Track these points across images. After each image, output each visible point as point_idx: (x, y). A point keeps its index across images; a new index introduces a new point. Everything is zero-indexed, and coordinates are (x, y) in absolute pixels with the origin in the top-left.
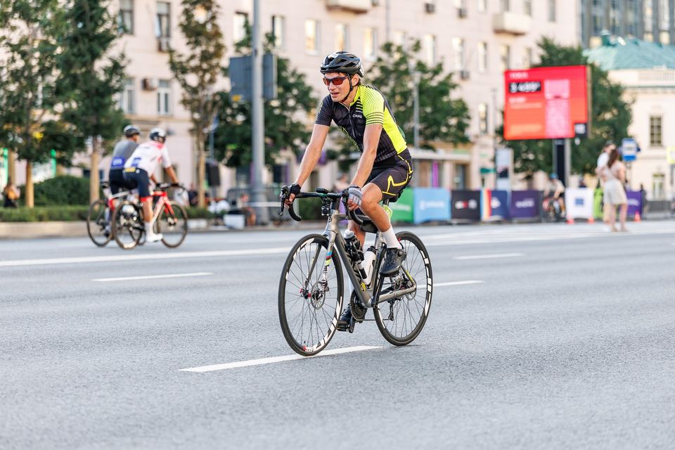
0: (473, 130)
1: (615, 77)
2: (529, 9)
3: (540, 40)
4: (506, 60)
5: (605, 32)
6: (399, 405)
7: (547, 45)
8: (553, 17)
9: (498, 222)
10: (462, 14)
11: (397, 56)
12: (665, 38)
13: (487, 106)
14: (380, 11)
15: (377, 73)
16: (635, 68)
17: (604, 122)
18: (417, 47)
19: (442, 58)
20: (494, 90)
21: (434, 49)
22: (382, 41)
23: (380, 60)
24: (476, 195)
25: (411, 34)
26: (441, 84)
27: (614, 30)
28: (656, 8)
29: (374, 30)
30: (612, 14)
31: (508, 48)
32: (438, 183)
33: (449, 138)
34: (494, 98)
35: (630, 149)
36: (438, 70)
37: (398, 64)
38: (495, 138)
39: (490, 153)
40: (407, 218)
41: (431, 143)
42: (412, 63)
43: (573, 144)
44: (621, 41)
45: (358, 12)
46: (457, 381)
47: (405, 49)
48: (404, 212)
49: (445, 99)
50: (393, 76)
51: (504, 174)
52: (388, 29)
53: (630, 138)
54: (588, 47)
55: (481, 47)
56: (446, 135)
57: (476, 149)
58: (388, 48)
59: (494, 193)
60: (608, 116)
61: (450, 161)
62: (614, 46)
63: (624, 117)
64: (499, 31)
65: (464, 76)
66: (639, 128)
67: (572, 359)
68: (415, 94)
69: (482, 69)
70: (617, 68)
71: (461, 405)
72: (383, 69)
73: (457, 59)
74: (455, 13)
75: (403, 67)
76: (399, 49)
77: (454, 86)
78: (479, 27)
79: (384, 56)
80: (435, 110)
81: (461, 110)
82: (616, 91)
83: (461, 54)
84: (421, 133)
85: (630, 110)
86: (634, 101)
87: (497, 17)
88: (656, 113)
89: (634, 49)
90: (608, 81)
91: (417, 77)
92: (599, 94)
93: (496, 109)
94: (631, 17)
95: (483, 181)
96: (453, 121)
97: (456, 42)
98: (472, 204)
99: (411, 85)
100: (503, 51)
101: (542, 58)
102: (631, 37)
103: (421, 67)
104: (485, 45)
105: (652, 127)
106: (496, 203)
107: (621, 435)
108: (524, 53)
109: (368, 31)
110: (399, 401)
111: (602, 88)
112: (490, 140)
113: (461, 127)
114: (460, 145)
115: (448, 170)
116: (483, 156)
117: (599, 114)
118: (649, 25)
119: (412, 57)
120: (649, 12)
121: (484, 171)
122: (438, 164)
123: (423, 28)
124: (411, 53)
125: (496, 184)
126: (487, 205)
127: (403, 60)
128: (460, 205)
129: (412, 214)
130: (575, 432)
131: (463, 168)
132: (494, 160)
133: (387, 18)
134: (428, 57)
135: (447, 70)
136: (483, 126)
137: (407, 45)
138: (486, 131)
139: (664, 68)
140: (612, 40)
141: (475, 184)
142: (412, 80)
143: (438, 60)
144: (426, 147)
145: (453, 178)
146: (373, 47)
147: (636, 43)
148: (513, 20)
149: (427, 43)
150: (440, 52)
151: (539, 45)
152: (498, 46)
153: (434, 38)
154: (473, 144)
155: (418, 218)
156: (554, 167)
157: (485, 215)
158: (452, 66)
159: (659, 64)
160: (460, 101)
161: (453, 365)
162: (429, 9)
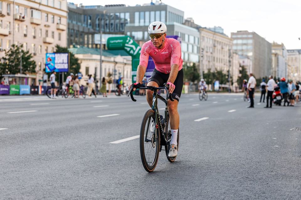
0: (37, 69)
1: (77, 56)
2: (53, 37)
3: (56, 46)
4: (47, 50)
5: (74, 44)
6: (11, 145)
7: (58, 47)
8: (60, 39)
9: (44, 95)
10: (34, 37)
11: (16, 48)
12: (90, 46)
13: (41, 63)
14: (12, 36)
15: (10, 53)
16: (82, 54)
17: (73, 68)
18: (22, 46)
19: (29, 49)
20: (43, 59)
21: (27, 47)
22: (12, 44)
23: (11, 49)
24: (37, 87)
25: (20, 42)
26: (28, 56)
27: (77, 43)
28: (88, 38)
29: (10, 41)
30: (76, 39)
31: (47, 47)
32: (27, 84)
33: (30, 71)
34: (43, 61)
35: (80, 76)
36: (28, 52)
37: (16, 50)
38: (43, 72)
39: (42, 76)
40: (17, 93)
41: (25, 72)
42: (20, 50)
43: (64, 74)
44: (78, 46)
45: (5, 36)
46: (28, 138)
47: (18, 46)
48: (17, 92)
49: (29, 60)
50: (15, 54)
51: (45, 81)
52: (13, 41)
53: (80, 73)
54: (69, 48)
55: (40, 47)
56: (30, 70)
57: (38, 75)
58: (13, 46)
59: (43, 87)
60: (74, 66)
61: (31, 78)
62: (77, 47)
63: (79, 67)
64: (45, 42)
65: (35, 54)
66: (83, 70)
67: (61, 132)
68: (21, 59)
69: (40, 52)
70: (77, 54)
71: (29, 145)
72: (12, 52)
73: (33, 49)
74: (33, 37)
75: (17, 51)
76: (17, 46)
77: (32, 57)
78: (39, 41)
79: (12, 48)
80: (26, 63)
81: (34, 63)
82: (77, 60)
83: (34, 48)
84: (22, 70)
85: (80, 65)
86: (81, 63)
87: (45, 39)
88: (87, 66)
89: (81, 49)
90: (74, 57)
91: (22, 54)
92: (72, 60)
93: (43, 64)
94: (81, 40)
95: (40, 84)
96: (31, 66)
97: (33, 45)
98: (36, 90)
99: (20, 56)
100: (46, 48)
101: (57, 50)
102: (81, 46)
103: (22, 51)
104: (41, 46)
105: (86, 70)
106: (43, 90)
107: (73, 153)
108: (52, 49)
109: (8, 41)
110: (11, 144)
111: (73, 59)
112: (41, 72)
113: (34, 68)
114: (33, 74)
115: (30, 80)
116: (39, 76)
117: (72, 66)
118: (86, 42)
119: (20, 49)
120: (86, 39)
121: (40, 81)
122: (27, 78)
123: (24, 41)
124: (20, 48)
125: (43, 84)
126: (40, 90)
127: (18, 49)
128: (33, 90)
129: (19, 92)
130: (60, 152)
131: (34, 80)
132: (43, 78)
133: (13, 37)
134: (25, 49)
135: (30, 53)
136: (40, 68)
137: (19, 45)
138: (40, 70)
139: (90, 54)
140: (76, 46)
141: (37, 84)
142: (20, 55)
143: (28, 50)
144: (23, 73)
145: (31, 82)
146: (9, 45)
147: (82, 47)
148: (49, 40)
149: (25, 45)
150: (28, 48)
151: (56, 47)
152: (44, 47)
153: (27, 44)
154: (37, 73)
155: (21, 93)
156: (59, 80)
157: (40, 93)
158: (32, 52)
159: (89, 53)
160: (33, 61)
161: (28, 134)
162: (25, 35)
